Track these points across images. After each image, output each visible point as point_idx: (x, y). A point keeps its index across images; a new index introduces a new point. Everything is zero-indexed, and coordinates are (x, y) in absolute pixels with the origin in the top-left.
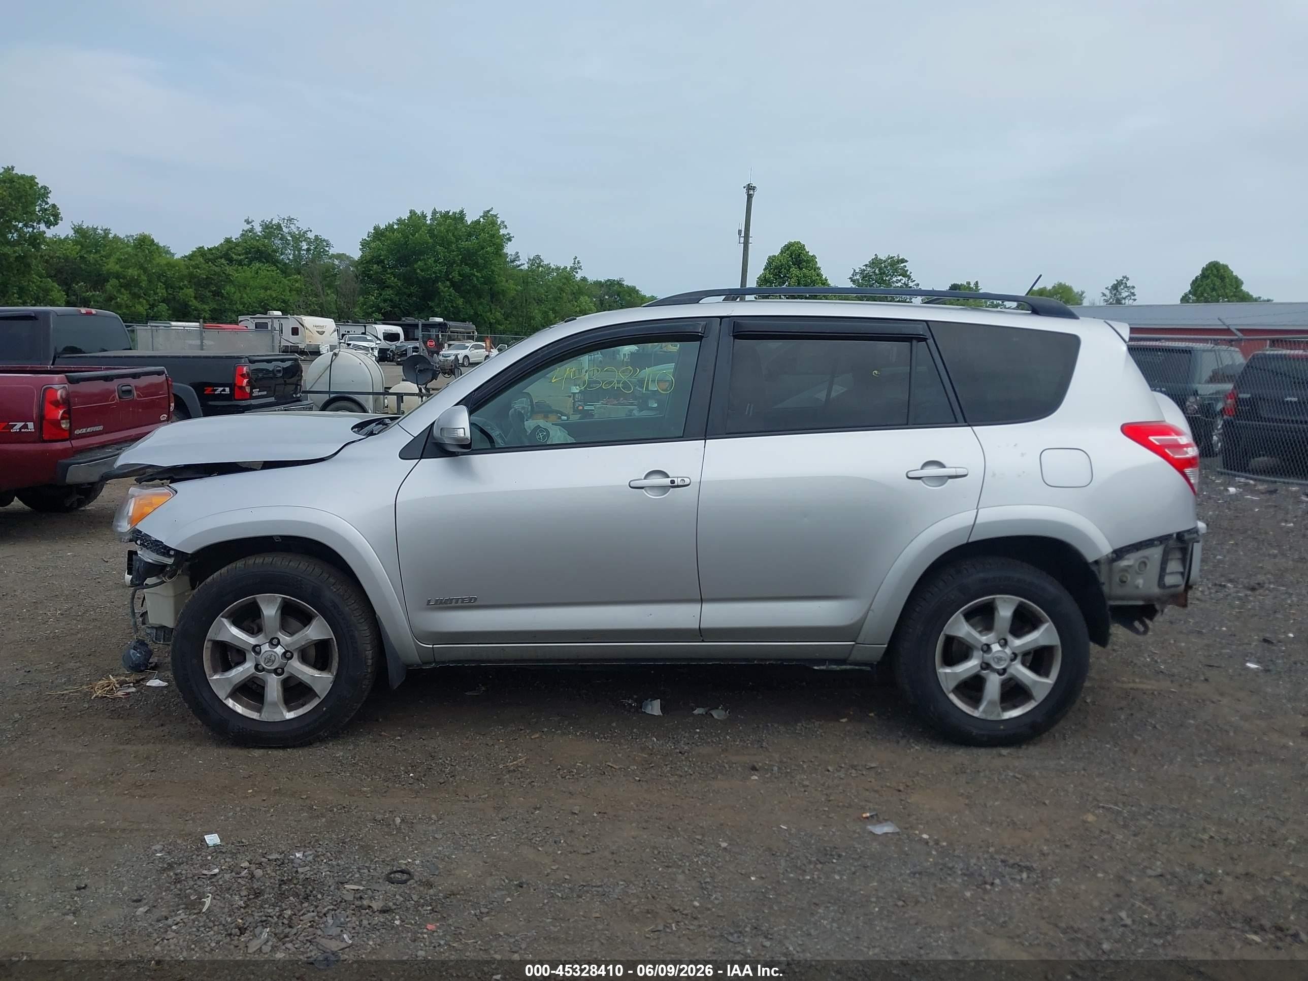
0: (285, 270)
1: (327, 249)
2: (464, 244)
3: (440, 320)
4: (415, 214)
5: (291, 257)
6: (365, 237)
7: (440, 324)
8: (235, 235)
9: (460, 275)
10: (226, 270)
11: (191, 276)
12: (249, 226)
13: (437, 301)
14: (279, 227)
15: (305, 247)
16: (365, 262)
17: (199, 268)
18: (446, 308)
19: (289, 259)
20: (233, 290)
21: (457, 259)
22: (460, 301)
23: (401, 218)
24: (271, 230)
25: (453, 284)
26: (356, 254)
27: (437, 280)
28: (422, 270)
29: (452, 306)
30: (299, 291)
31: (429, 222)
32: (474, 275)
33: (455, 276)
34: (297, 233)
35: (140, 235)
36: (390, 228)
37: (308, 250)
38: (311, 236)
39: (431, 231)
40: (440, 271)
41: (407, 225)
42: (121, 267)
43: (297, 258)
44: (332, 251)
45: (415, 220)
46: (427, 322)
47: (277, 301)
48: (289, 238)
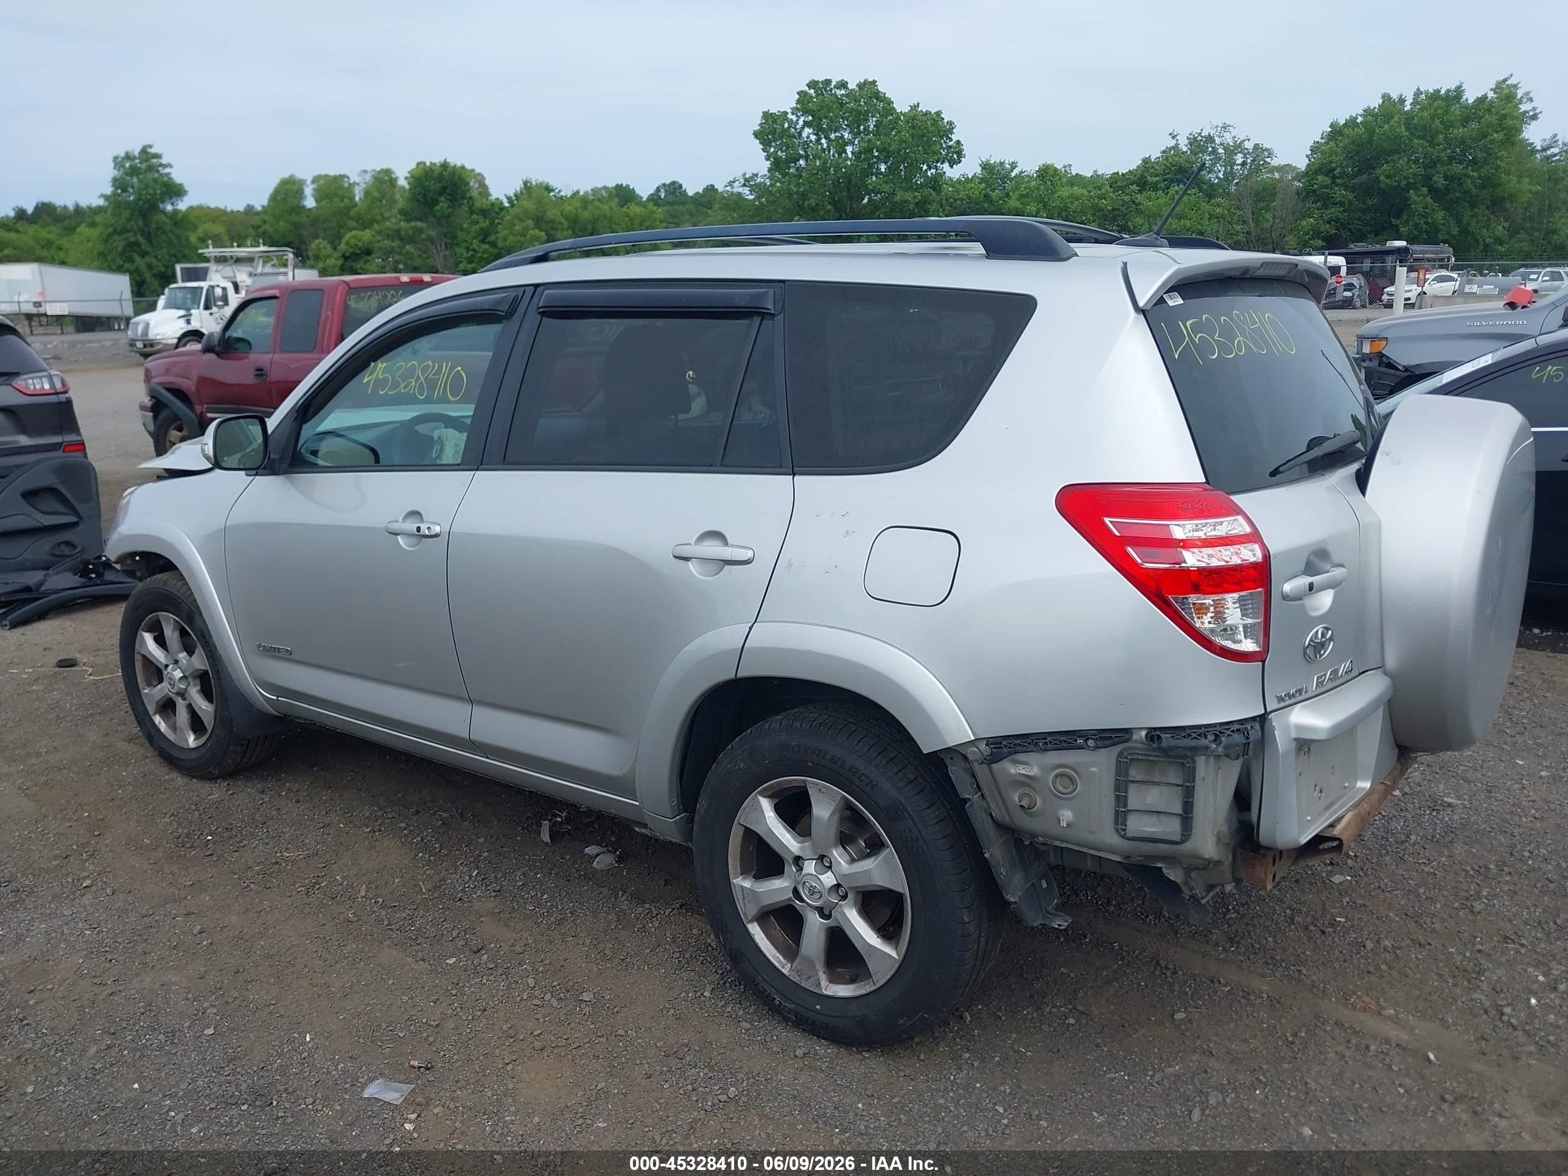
0: (1210, 192)
1: (1268, 160)
2: (1459, 132)
3: (1403, 243)
4: (1389, 98)
5: (1221, 175)
6: (1318, 139)
7: (1399, 250)
8: (1155, 154)
9: (1446, 177)
10: (1137, 198)
11: (1096, 209)
12: (1173, 143)
13: (1405, 217)
14: (1210, 139)
15: (1239, 161)
16: (1312, 172)
17: (1105, 199)
18: (1416, 226)
19: (1217, 177)
20: (1141, 221)
21: (1443, 154)
22: (1439, 215)
23: (1369, 108)
24: (1200, 144)
25: (1434, 192)
26: (1301, 163)
27: (1410, 186)
28: (1387, 177)
29: (1426, 223)
30: (1220, 218)
31: (1408, 108)
32: (1468, 176)
33: (1439, 181)
34: (1231, 144)
35: (1044, 165)
36: (1351, 123)
37: (1244, 164)
38: (1249, 146)
39: (1409, 118)
40: (1415, 175)
41: (1376, 116)
42: (1021, 204)
43: (1229, 176)
44: (1275, 162)
45: (1390, 107)
46: (1383, 248)
47: (1192, 233)
48: (1221, 151)
